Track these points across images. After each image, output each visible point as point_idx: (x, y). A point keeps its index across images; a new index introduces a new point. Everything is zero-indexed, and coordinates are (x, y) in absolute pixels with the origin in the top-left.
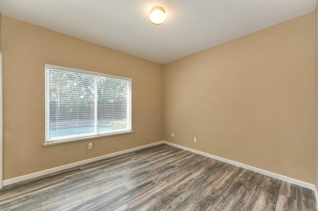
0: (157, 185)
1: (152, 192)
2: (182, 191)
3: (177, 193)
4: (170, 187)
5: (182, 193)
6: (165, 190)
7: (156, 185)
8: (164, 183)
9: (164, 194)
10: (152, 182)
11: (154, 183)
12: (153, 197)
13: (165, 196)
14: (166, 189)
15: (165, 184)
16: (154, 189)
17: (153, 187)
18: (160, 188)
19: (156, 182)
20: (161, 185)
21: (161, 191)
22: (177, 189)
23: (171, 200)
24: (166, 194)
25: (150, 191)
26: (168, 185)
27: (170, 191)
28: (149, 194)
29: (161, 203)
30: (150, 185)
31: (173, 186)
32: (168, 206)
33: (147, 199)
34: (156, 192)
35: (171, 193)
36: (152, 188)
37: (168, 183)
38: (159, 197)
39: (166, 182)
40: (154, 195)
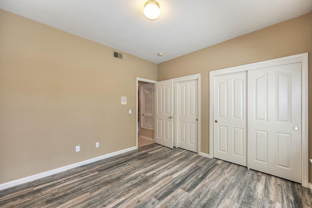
0: (152, 195)
1: (157, 187)
2: (127, 189)
3: (133, 187)
4: (138, 193)
5: (128, 187)
6: (144, 189)
7: (154, 195)
8: (144, 198)
9: (145, 185)
10: (158, 200)
11: (156, 197)
12: (155, 183)
13: (145, 184)
14: (142, 190)
15: (142, 197)
16: (155, 190)
17: (156, 192)
18: (149, 192)
19: (154, 199)
20: (147, 195)
21: (148, 189)
22: (131, 191)
23: (140, 181)
24: (144, 186)
25: (158, 188)
26: (139, 196)
27: (139, 188)
28: (159, 186)
29: (149, 179)
30: (161, 195)
31: (133, 194)
32: (143, 177)
33: (159, 182)
34: (153, 187)
35: (139, 187)
36: (158, 191)
37: (139, 198)
38: (149, 183)
39: (141, 199)
40: (155, 185)
